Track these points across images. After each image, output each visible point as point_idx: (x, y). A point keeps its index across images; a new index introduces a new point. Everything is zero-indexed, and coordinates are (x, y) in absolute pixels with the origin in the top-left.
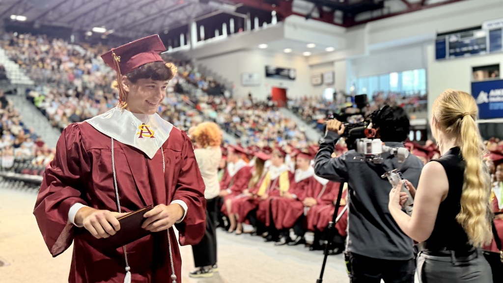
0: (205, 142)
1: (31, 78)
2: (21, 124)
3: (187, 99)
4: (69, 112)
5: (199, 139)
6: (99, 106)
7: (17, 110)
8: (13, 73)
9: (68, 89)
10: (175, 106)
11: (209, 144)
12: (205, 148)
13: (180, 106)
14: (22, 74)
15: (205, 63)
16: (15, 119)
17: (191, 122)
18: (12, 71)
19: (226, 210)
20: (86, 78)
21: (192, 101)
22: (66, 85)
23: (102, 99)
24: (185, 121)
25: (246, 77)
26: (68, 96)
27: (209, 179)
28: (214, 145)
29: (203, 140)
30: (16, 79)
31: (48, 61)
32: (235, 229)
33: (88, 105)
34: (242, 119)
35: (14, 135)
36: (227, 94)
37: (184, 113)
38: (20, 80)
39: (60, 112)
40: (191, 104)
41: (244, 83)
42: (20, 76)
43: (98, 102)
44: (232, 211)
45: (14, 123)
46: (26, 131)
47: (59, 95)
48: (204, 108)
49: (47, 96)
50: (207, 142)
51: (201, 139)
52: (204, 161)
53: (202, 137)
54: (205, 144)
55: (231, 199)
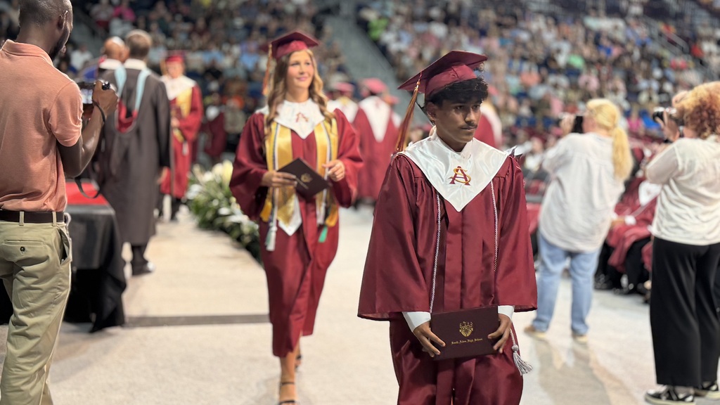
0: (706, 124)
2: (343, 70)
3: (672, 31)
4: (428, 52)
5: (692, 118)
6: (485, 41)
7: (339, 44)
9: (431, 6)
10: (643, 46)
11: (713, 131)
12: (705, 138)
13: (653, 47)
17: (676, 84)
21: (681, 36)
23: (493, 28)
24: (662, 80)
26: (429, 20)
29: (702, 121)
33: (465, 39)
37: (660, 62)
39: (413, 53)
40: (680, 42)
43: (483, 33)
47: (413, 19)
48: (710, 53)
49: (390, 20)
50: (710, 125)
51: (696, 119)
52: (698, 167)
53: (699, 114)
54: (704, 130)
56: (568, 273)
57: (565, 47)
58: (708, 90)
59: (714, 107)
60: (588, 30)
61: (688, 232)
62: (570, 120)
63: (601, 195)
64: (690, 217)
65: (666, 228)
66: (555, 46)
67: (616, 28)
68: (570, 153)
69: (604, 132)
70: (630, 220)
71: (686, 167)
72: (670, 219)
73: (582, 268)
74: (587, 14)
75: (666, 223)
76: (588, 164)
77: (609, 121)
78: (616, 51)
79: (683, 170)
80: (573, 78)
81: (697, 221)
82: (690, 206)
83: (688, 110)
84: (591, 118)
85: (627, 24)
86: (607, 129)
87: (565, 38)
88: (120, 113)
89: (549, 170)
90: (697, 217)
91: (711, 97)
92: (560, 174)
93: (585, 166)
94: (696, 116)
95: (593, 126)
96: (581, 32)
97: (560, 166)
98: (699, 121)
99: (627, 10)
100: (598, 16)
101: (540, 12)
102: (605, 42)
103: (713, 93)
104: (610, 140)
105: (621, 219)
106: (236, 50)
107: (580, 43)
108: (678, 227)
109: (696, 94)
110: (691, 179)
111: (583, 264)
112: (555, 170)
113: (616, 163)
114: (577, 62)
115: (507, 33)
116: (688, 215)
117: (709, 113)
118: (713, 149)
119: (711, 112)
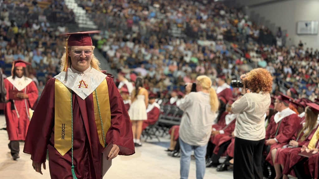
1: (95, 23)
3: (236, 47)
4: (126, 55)
6: (152, 50)
8: (81, 18)
9: (127, 34)
10: (224, 54)
11: (261, 90)
13: (229, 54)
14: (88, 19)
15: (257, 10)
17: (239, 71)
18: (79, 16)
19: (271, 158)
20: (142, 23)
21: (240, 49)
22: (124, 31)
23: (156, 44)
24: (233, 69)
25: (301, 25)
26: (125, 40)
28: (266, 90)
29: (256, 86)
30: (83, 24)
31: (111, 7)
33: (143, 49)
34: (294, 70)
36: (279, 43)
37: (232, 60)
38: (86, 24)
39: (118, 55)
40: (240, 52)
41: (299, 32)
42: (86, 20)
43: (152, 47)
44: (277, 160)
47: (118, 39)
48: (253, 57)
49: (107, 40)
50: (259, 87)
51: (253, 85)
52: (256, 106)
53: (254, 82)
54: (257, 89)
55: (277, 149)
57: (190, 53)
58: (256, 72)
59: (260, 79)
60: (199, 46)
61: (251, 135)
62: (190, 85)
63: (206, 119)
64: (252, 129)
65: (241, 134)
66: (185, 53)
67: (211, 45)
68: (192, 101)
69: (205, 91)
70: (222, 132)
71: (251, 106)
72: (243, 130)
73: (200, 154)
74: (199, 39)
75: (241, 131)
76: (200, 105)
77: (207, 85)
78: (212, 56)
80: (193, 68)
81: (255, 130)
82: (252, 124)
83: (249, 81)
84: (199, 85)
85: (217, 44)
86: (207, 89)
87: (189, 50)
89: (183, 110)
90: (255, 129)
91: (258, 74)
92: (187, 111)
93: (199, 107)
94: (252, 83)
95: (200, 88)
96: (196, 46)
97: (187, 107)
98: (254, 85)
99: (216, 37)
100: (203, 40)
101: (177, 38)
102: (207, 51)
103: (259, 73)
104: (208, 94)
105: (218, 131)
106: (31, 54)
107: (196, 51)
108: (247, 133)
109: (252, 74)
110: (253, 111)
111: (200, 152)
112: (185, 109)
113: (212, 104)
114: (195, 60)
115: (162, 47)
116: (251, 128)
117: (258, 82)
118: (261, 97)
119: (259, 81)
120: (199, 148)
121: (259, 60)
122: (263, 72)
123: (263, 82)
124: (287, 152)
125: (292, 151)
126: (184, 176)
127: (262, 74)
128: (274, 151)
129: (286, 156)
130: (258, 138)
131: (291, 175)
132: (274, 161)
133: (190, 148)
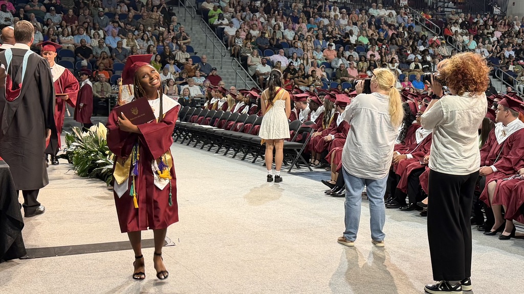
0: (461, 84)
2: (190, 49)
5: (451, 79)
6: (297, 26)
11: (467, 89)
12: (461, 94)
13: (417, 29)
16: (181, 42)
17: (433, 56)
19: (487, 196)
23: (302, 16)
26: (254, 10)
27: (465, 144)
28: (476, 90)
29: (458, 82)
32: (501, 229)
35: (179, 65)
36: (497, 11)
37: (424, 39)
39: (243, 35)
43: (296, 20)
45: (180, 48)
46: (196, 59)
48: (456, 33)
49: (225, 10)
50: (463, 85)
51: (454, 80)
52: (457, 116)
53: (456, 76)
54: (460, 88)
55: (496, 181)
56: (366, 196)
57: (356, 30)
58: (461, 58)
59: (466, 71)
60: (371, 17)
62: (362, 83)
65: (440, 164)
66: (349, 28)
67: (390, 15)
69: (384, 91)
70: (410, 156)
71: (449, 116)
72: (443, 157)
73: (376, 193)
74: (371, 6)
75: (439, 160)
76: (372, 114)
77: (387, 83)
79: (447, 118)
80: (362, 53)
83: (448, 73)
85: (398, 13)
86: (386, 89)
87: (355, 24)
88: (8, 85)
91: (464, 63)
92: (353, 123)
93: (370, 116)
94: (453, 77)
96: (366, 18)
97: (353, 117)
100: (377, 8)
102: (384, 26)
103: (465, 61)
104: (387, 97)
107: (366, 26)
109: (453, 61)
110: (454, 125)
111: (375, 189)
112: (350, 120)
113: (392, 114)
114: (365, 41)
115: (312, 20)
117: (462, 75)
118: (468, 102)
119: (464, 75)
120: (374, 184)
121: (466, 38)
122: (472, 59)
123: (472, 76)
124: (512, 187)
125: (520, 184)
126: (351, 228)
127: (470, 63)
128: (492, 185)
129: (511, 191)
130: (467, 171)
131: (519, 221)
132: (491, 201)
133: (360, 183)
